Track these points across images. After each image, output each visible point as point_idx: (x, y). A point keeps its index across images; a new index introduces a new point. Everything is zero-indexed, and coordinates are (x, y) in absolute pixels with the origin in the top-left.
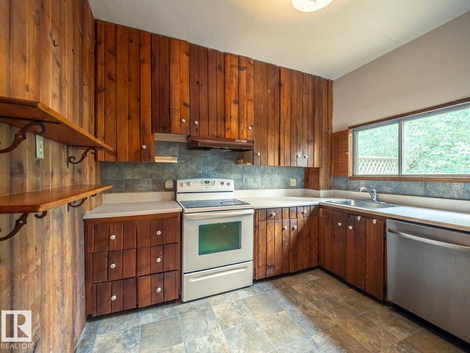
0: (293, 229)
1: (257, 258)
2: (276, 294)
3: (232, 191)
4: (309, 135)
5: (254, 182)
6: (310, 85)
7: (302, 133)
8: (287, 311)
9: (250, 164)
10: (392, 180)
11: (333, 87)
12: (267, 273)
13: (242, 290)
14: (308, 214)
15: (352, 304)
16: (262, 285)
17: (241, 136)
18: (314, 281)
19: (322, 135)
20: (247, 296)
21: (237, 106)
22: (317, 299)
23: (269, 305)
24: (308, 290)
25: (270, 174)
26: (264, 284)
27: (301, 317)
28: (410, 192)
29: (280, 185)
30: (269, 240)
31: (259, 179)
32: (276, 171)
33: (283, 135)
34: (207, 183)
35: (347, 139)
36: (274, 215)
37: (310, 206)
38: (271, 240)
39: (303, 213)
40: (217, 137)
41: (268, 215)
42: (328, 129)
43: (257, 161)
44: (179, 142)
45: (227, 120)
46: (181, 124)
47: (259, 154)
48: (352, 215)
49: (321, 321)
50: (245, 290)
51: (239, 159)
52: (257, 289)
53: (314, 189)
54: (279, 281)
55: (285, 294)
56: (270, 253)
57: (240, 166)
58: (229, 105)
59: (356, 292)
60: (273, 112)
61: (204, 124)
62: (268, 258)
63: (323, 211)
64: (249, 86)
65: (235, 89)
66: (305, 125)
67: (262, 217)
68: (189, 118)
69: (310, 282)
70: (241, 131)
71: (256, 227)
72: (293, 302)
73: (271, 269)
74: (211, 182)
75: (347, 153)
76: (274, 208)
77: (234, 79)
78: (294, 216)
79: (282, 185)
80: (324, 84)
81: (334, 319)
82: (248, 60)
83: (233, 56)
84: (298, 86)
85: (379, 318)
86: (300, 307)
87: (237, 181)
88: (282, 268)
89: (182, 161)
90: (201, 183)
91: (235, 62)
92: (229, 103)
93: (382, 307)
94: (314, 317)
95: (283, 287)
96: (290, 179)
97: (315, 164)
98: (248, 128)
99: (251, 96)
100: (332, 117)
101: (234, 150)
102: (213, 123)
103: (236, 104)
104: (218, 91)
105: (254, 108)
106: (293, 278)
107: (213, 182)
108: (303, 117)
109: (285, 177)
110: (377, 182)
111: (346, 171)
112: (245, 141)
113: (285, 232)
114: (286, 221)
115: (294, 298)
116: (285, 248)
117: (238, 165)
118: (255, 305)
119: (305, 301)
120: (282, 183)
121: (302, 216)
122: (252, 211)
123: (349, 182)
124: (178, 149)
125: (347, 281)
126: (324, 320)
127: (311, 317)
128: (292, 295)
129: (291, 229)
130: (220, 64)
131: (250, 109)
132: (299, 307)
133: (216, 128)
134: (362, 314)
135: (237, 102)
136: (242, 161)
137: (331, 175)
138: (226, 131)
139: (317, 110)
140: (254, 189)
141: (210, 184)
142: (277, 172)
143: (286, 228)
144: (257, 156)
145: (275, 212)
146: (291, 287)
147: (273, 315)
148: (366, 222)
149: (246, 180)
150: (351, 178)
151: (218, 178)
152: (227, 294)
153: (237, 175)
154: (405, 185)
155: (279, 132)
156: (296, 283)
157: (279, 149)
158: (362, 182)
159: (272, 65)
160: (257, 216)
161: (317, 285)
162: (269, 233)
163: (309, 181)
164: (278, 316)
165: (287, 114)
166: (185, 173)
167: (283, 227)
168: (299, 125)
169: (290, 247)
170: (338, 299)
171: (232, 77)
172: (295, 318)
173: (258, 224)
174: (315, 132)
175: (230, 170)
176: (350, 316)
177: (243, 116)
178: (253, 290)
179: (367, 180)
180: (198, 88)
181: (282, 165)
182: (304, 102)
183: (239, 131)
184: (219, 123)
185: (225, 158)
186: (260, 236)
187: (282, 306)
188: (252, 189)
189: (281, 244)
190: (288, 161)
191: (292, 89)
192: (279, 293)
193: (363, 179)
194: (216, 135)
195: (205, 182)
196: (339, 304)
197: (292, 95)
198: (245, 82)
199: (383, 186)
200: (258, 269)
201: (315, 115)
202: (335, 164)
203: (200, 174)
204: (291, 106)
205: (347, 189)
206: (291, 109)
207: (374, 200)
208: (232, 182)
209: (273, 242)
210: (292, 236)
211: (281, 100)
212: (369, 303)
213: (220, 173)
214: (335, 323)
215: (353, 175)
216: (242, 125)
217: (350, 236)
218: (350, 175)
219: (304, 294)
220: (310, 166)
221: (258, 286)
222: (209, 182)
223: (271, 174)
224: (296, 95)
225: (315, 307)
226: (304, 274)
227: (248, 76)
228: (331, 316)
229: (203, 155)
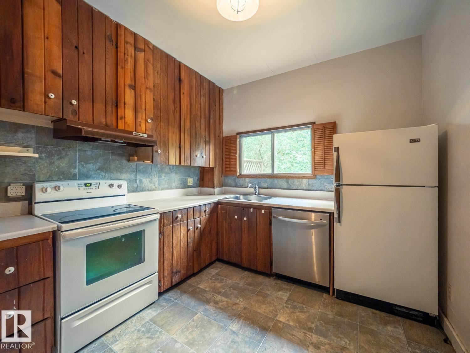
0: (197, 228)
1: (162, 268)
2: (186, 300)
3: (124, 195)
4: (206, 136)
5: (150, 182)
6: (207, 88)
7: (200, 132)
8: (201, 312)
9: (149, 162)
10: (268, 178)
11: (224, 95)
12: (173, 281)
13: (146, 309)
14: (210, 211)
15: (249, 284)
16: (168, 296)
17: (139, 128)
18: (216, 274)
19: (216, 138)
20: (155, 314)
21: (133, 92)
22: (224, 290)
23: (182, 314)
24: (213, 284)
25: (167, 173)
26: (170, 294)
27: (215, 313)
28: (279, 187)
29: (178, 184)
30: (175, 245)
31: (156, 179)
32: (174, 170)
33: (184, 134)
34: (88, 186)
35: (235, 142)
36: (180, 217)
37: (211, 203)
38: (177, 245)
39: (205, 211)
40: (106, 125)
41: (174, 218)
42: (220, 132)
43: (157, 158)
44: (37, 127)
45: (120, 106)
46: (47, 99)
47: (159, 151)
48: (246, 207)
49: (232, 309)
50: (150, 308)
51: (132, 156)
52: (164, 302)
53: (208, 187)
54: (184, 286)
55: (194, 297)
56: (176, 258)
57: (133, 164)
58: (123, 89)
59: (250, 273)
60: (174, 108)
61: (86, 106)
62: (173, 265)
63: (221, 207)
64: (147, 72)
65: (131, 71)
66: (203, 126)
67: (167, 221)
68: (61, 94)
69: (213, 276)
70: (138, 123)
71: (161, 233)
72: (204, 301)
73: (177, 275)
74: (94, 185)
75: (236, 155)
76: (180, 210)
77: (129, 59)
78: (197, 215)
79: (180, 185)
80: (217, 91)
81: (241, 302)
82: (146, 42)
83: (128, 31)
84: (196, 86)
85: (270, 288)
86: (212, 304)
87: (129, 182)
88: (187, 270)
89: (43, 155)
90: (79, 187)
91: (131, 40)
92: (123, 86)
93: (269, 279)
94: (226, 308)
95: (190, 289)
96: (187, 178)
97: (211, 164)
98: (146, 121)
99: (150, 84)
100: (223, 122)
101: (129, 144)
102: (99, 106)
103: (132, 90)
104: (108, 68)
105: (154, 99)
106: (197, 278)
107: (97, 184)
108: (201, 117)
109: (182, 176)
110: (258, 180)
111: (235, 171)
112: (145, 135)
113: (190, 234)
114: (191, 221)
115: (203, 297)
116: (190, 249)
117: (131, 163)
118: (166, 320)
119: (215, 296)
120: (180, 182)
121: (204, 214)
122: (158, 216)
123: (237, 180)
124: (33, 136)
125: (243, 266)
126: (234, 307)
127: (223, 309)
128: (201, 295)
129: (195, 229)
130: (111, 34)
131: (148, 99)
132: (210, 304)
133: (104, 114)
134: (259, 290)
135: (133, 87)
136: (136, 158)
137: (222, 174)
138: (119, 120)
139: (212, 114)
140: (150, 191)
141: (93, 186)
142: (175, 172)
143: (191, 228)
144: (157, 154)
145: (181, 214)
146: (198, 287)
147: (188, 323)
148: (257, 212)
149: (141, 181)
150: (238, 177)
151: (104, 178)
152: (129, 322)
153: (129, 175)
154: (276, 181)
155: (179, 129)
156: (201, 281)
157: (180, 148)
158: (247, 180)
159: (173, 58)
160: (163, 220)
161: (219, 277)
162: (175, 237)
163: (205, 180)
164: (194, 321)
165: (187, 112)
166: (48, 172)
167: (188, 229)
168: (198, 125)
169: (194, 246)
170: (239, 284)
171: (126, 56)
172: (210, 316)
173: (164, 230)
174: (211, 134)
175: (120, 169)
176: (252, 295)
177: (141, 105)
178: (159, 305)
179: (251, 178)
180: (76, 55)
181: (183, 164)
182: (202, 104)
183: (135, 122)
184: (109, 108)
185: (113, 154)
186: (166, 242)
187: (194, 310)
188: (148, 190)
189: (186, 246)
190: (188, 160)
191: (191, 88)
192: (188, 298)
193: (248, 178)
194: (104, 123)
195: (85, 184)
196: (241, 288)
197: (191, 94)
198: (143, 66)
199: (262, 183)
200: (163, 279)
201: (211, 119)
202: (225, 165)
203: (74, 174)
204: (191, 105)
205: (236, 186)
206: (190, 109)
207: (257, 194)
208: (124, 184)
209: (179, 245)
210: (196, 235)
211: (181, 97)
212: (261, 279)
213: (105, 173)
214: (243, 306)
215: (240, 174)
216: (139, 116)
217: (244, 227)
218: (238, 174)
219: (211, 290)
220: (207, 166)
221: (165, 298)
222: (91, 184)
223: (169, 173)
224: (194, 96)
225: (224, 299)
226: (206, 270)
227: (147, 61)
228: (239, 301)
229: (80, 148)
